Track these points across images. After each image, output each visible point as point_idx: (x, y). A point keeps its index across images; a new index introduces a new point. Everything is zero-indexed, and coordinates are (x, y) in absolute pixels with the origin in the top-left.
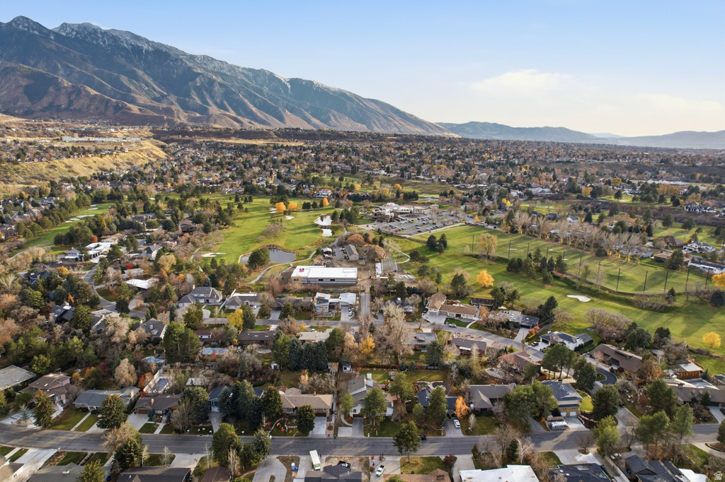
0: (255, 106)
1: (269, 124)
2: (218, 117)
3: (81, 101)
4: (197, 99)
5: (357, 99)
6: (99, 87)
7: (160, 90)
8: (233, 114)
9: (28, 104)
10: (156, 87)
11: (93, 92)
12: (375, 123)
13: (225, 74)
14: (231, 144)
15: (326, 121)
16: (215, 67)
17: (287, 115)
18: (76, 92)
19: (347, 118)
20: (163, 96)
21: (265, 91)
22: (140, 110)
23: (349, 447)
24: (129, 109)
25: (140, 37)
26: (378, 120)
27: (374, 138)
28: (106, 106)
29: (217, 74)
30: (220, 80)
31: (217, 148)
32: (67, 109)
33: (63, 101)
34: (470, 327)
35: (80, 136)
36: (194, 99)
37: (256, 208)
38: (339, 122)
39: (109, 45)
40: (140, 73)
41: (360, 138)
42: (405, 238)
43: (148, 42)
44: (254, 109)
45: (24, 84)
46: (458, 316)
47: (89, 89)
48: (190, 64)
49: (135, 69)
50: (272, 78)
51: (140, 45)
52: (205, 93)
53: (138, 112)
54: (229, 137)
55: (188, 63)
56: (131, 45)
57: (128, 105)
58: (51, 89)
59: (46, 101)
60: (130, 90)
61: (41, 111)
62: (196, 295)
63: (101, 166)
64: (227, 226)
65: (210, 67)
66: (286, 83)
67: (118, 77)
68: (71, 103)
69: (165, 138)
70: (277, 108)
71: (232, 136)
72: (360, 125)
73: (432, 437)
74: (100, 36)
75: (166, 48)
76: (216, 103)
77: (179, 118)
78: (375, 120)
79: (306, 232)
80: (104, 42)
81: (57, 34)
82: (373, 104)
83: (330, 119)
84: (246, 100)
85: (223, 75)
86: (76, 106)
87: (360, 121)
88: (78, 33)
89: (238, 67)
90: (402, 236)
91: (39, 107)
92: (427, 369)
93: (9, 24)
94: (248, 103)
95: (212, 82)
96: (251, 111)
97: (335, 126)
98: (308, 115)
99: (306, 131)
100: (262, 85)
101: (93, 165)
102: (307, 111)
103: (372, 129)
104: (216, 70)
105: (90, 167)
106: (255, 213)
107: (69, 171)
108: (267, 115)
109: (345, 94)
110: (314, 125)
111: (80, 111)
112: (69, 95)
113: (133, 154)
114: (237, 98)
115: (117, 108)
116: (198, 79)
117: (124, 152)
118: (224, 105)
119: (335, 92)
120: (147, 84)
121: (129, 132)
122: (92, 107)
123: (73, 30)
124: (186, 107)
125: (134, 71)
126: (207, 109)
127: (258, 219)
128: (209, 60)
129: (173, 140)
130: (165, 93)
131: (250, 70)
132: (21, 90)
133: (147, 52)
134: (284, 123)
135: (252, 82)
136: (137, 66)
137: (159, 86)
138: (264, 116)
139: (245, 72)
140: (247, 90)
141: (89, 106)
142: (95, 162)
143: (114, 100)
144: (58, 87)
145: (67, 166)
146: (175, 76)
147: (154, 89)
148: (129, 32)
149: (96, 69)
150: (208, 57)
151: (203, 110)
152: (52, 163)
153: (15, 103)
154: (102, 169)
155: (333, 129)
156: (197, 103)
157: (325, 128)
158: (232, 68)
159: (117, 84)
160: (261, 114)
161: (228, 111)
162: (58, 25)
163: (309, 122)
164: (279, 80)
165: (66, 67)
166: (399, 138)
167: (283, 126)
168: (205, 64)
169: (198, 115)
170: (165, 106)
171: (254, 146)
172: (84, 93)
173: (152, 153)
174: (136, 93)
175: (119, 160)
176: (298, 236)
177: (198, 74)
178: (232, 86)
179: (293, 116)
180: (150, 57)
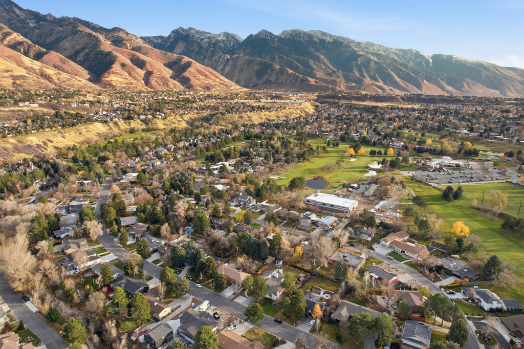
0: (399, 77)
1: (408, 91)
2: (367, 86)
3: (283, 77)
4: (357, 73)
5: (494, 68)
6: (295, 69)
7: (333, 68)
8: (381, 84)
9: (256, 80)
10: (331, 66)
11: (290, 71)
12: (509, 89)
13: (380, 55)
14: (361, 105)
15: (459, 88)
16: (374, 50)
17: (424, 84)
18: (282, 71)
19: (480, 85)
20: (334, 72)
21: (410, 65)
22: (316, 82)
23: (233, 308)
24: (309, 81)
25: (326, 33)
26: (513, 86)
27: (492, 102)
28: (296, 80)
29: (374, 54)
30: (375, 59)
31: (351, 108)
32: (275, 83)
33: (273, 78)
34: (404, 263)
35: (271, 99)
36: (355, 73)
37: (338, 151)
38: (471, 89)
39: (306, 41)
40: (322, 57)
41: (477, 102)
42: (431, 185)
43: (331, 36)
44: (398, 80)
45: (256, 69)
46: (403, 252)
47: (288, 70)
48: (355, 49)
49: (319, 54)
50: (418, 55)
51: (324, 38)
52: (363, 69)
53: (314, 83)
54: (364, 101)
55: (354, 48)
56: (320, 39)
57: (309, 78)
58: (269, 71)
59: (265, 78)
60: (313, 69)
61: (262, 84)
62: (240, 199)
63: (268, 117)
64: (305, 161)
65: (371, 50)
66: (428, 59)
67: (308, 61)
68: (277, 79)
69: (322, 101)
70: (417, 78)
71: (367, 100)
72: (492, 91)
73: (287, 324)
74: (302, 35)
75: (342, 39)
76: (370, 76)
77: (340, 87)
78: (509, 86)
79: (354, 171)
80: (304, 39)
81: (279, 38)
82: (510, 71)
83: (463, 86)
84: (393, 73)
85: (378, 55)
86: (279, 81)
87: (494, 87)
88: (290, 35)
89: (392, 49)
90: (429, 183)
91: (261, 82)
92: (332, 281)
93: (257, 35)
94: (395, 76)
95: (369, 60)
96: (396, 81)
97: (467, 92)
98: (443, 84)
99: (428, 96)
100: (408, 61)
101: (264, 117)
102: (443, 81)
103: (505, 94)
104: (374, 52)
105: (261, 118)
106: (333, 154)
107: (249, 120)
108: (408, 84)
109: (482, 64)
110: (448, 91)
111: (281, 83)
112: (277, 74)
113: (290, 110)
114: (386, 71)
115: (302, 81)
116: (359, 59)
117: (285, 109)
118: (376, 77)
119: (472, 64)
120: (325, 64)
121: (301, 96)
122: (288, 81)
123: (288, 34)
124: (347, 79)
125: (318, 56)
126: (362, 81)
127: (331, 158)
128: (370, 45)
129: (326, 102)
130: (336, 70)
131: (401, 50)
132: (254, 73)
133: (329, 42)
134: (421, 90)
135: (401, 59)
136: (321, 53)
137: (333, 66)
138: (406, 84)
139: (396, 52)
140: (395, 65)
141: (287, 80)
142: (265, 115)
143: (301, 76)
144: (272, 70)
145: (249, 117)
146: (344, 58)
147: (329, 67)
148: (320, 31)
149: (296, 57)
150: (370, 43)
151: (359, 82)
152: (241, 115)
153: (250, 80)
154: (268, 120)
155: (466, 95)
156: (356, 76)
157: (457, 93)
158: (386, 50)
159: (307, 65)
160: (403, 83)
161: (378, 81)
162: (281, 32)
163: (443, 88)
164: (423, 57)
165: (280, 57)
166: (518, 102)
167: (419, 92)
168: (367, 48)
169: (354, 84)
170: (333, 79)
171: (376, 107)
172: (285, 72)
173: (304, 110)
174: (317, 71)
175: (281, 114)
176: (346, 173)
177: (360, 56)
178: (384, 63)
179: (430, 85)
180: (330, 46)
